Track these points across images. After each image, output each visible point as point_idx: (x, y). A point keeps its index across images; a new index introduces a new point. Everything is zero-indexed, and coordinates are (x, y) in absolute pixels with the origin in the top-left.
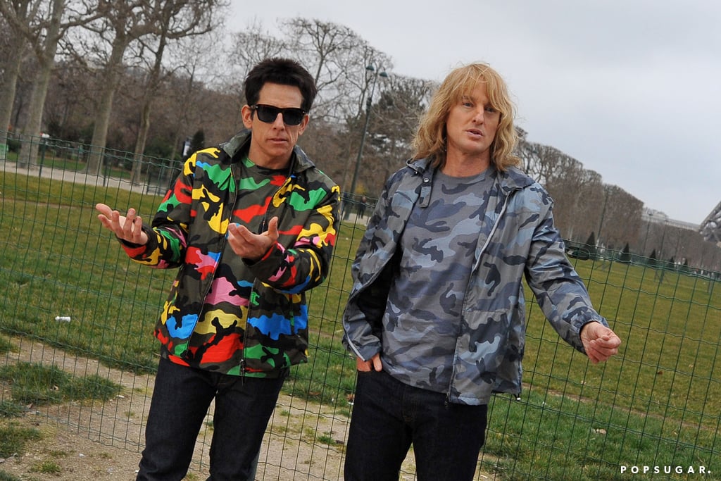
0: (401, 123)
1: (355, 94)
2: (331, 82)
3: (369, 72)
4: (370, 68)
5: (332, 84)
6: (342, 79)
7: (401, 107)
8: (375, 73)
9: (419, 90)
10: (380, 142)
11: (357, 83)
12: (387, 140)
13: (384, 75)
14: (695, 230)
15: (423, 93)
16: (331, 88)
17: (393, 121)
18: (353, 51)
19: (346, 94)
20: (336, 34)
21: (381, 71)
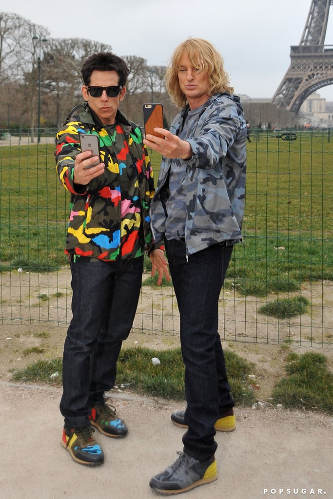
0: (62, 71)
1: (28, 57)
2: (11, 52)
3: (35, 41)
4: (35, 38)
5: (11, 54)
6: (18, 49)
7: (60, 60)
8: (39, 41)
9: (69, 46)
10: (48, 86)
11: (28, 49)
12: (54, 84)
13: (45, 41)
14: (270, 102)
15: (73, 47)
16: (11, 56)
17: (56, 70)
18: (22, 29)
19: (22, 59)
20: (7, 20)
21: (42, 38)
